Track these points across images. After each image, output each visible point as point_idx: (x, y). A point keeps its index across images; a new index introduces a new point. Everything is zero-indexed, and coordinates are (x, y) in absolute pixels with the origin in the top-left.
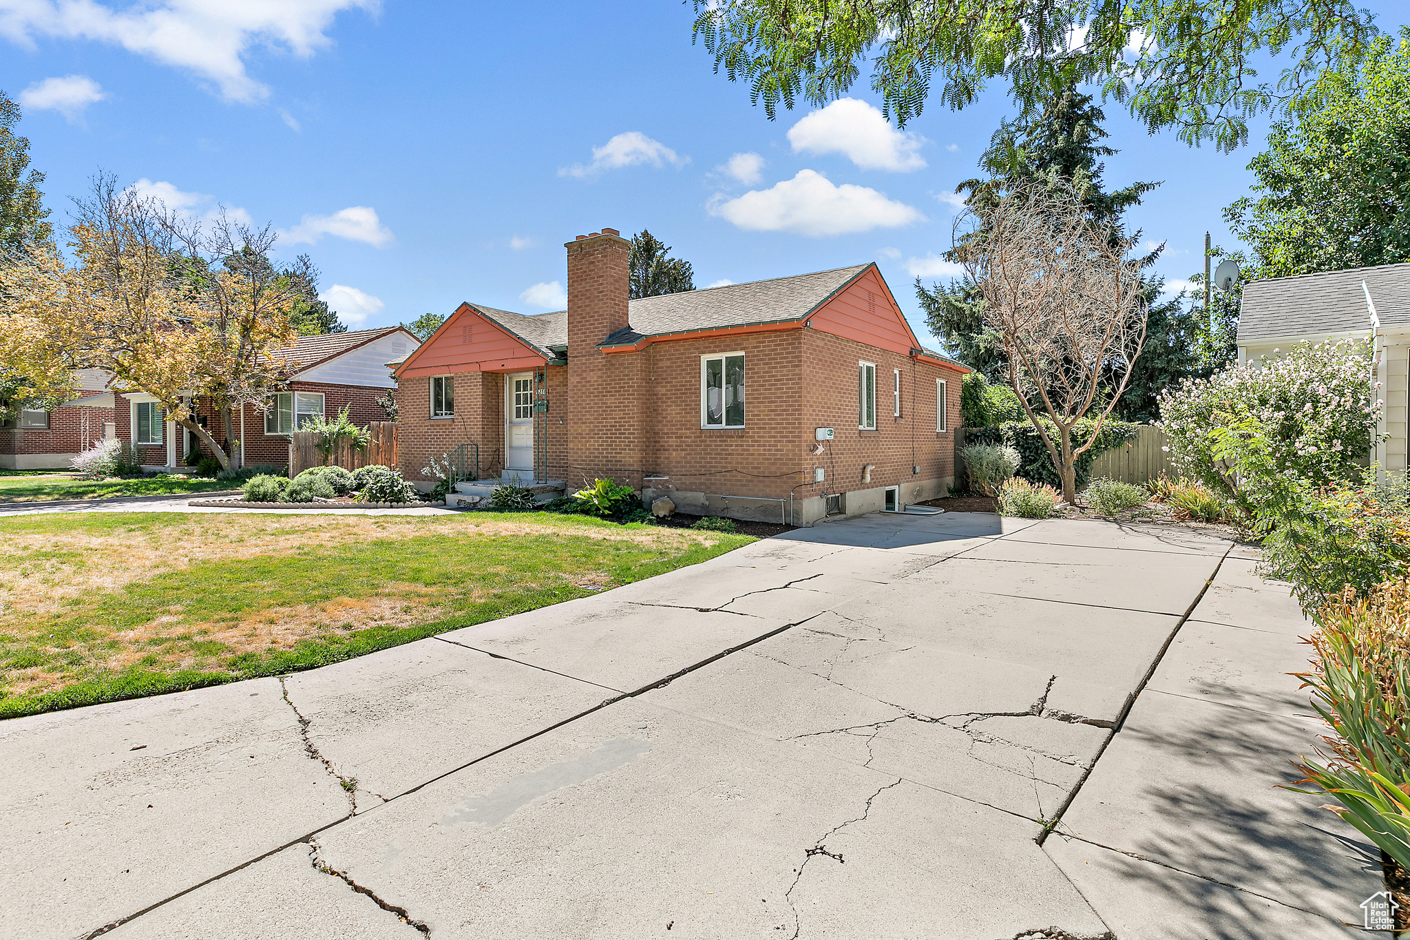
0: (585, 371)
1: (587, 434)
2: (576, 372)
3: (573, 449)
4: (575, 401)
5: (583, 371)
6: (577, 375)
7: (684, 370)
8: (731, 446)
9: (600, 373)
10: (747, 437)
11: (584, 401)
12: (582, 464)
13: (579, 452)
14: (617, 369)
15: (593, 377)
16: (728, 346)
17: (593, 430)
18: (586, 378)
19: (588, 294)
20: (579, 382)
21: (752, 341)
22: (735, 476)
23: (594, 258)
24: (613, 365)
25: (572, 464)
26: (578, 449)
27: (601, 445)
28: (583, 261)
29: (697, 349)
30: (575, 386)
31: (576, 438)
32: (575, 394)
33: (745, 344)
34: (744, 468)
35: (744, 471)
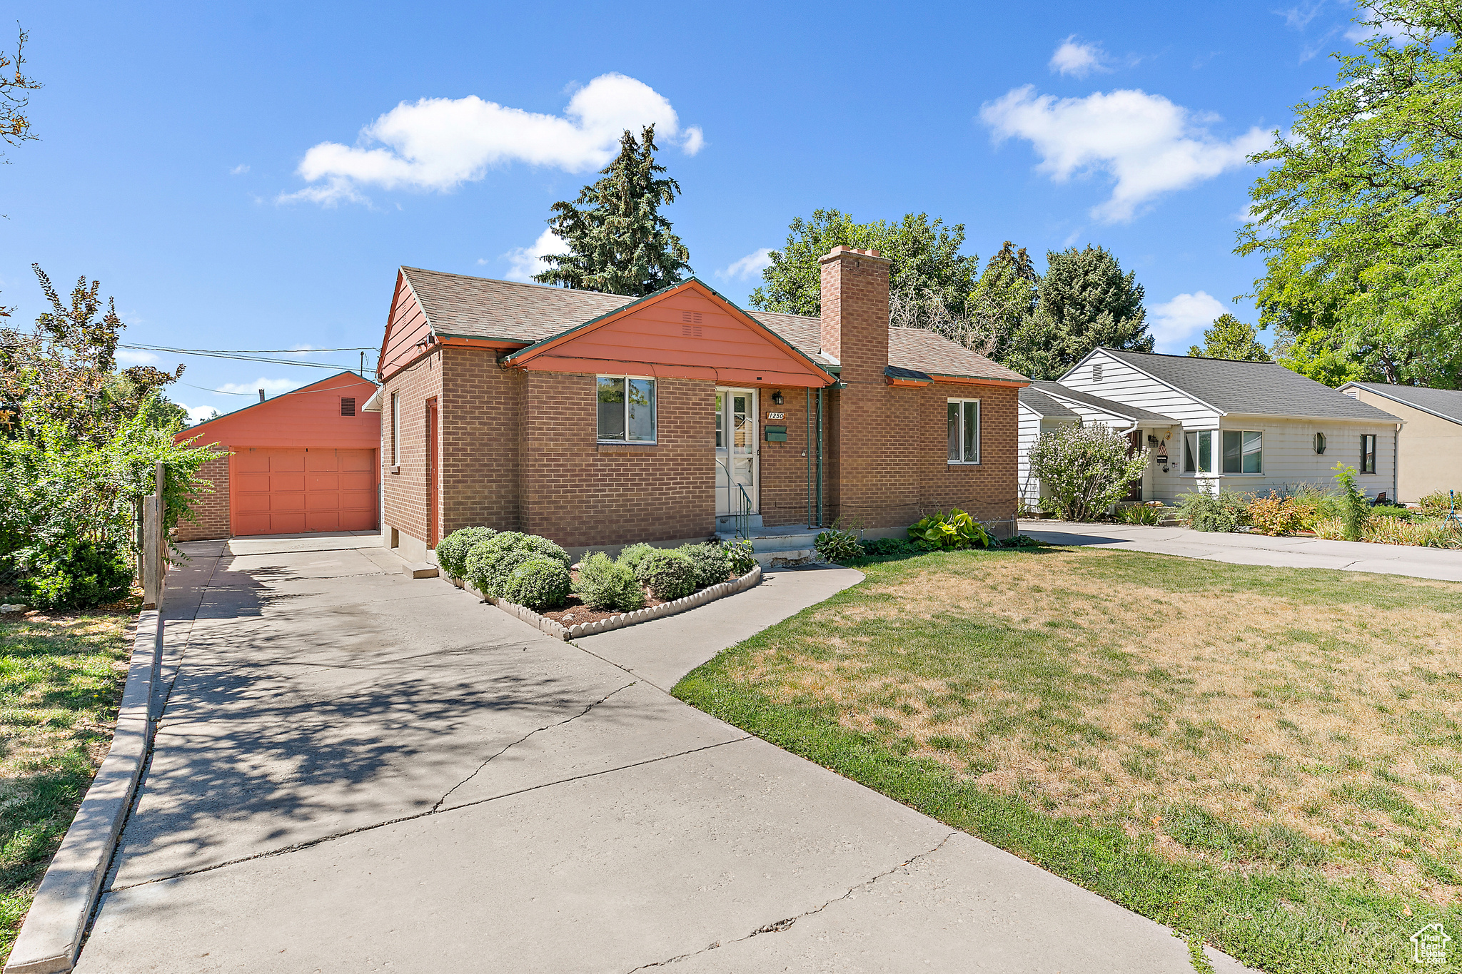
0: (862, 400)
1: (864, 469)
2: (850, 399)
3: (847, 485)
4: (849, 432)
5: (860, 400)
6: (852, 403)
7: (936, 409)
8: (972, 479)
9: (878, 404)
10: (984, 471)
11: (860, 432)
12: (858, 502)
13: (855, 488)
14: (897, 401)
15: (870, 407)
16: (970, 393)
17: (872, 465)
18: (862, 407)
19: (865, 316)
20: (855, 411)
21: (987, 393)
22: (975, 505)
23: (873, 279)
24: (893, 397)
25: (845, 503)
26: (853, 485)
27: (879, 481)
28: (860, 278)
29: (946, 391)
30: (849, 415)
31: (850, 473)
32: (850, 423)
33: (982, 393)
34: (982, 497)
35: (981, 500)
